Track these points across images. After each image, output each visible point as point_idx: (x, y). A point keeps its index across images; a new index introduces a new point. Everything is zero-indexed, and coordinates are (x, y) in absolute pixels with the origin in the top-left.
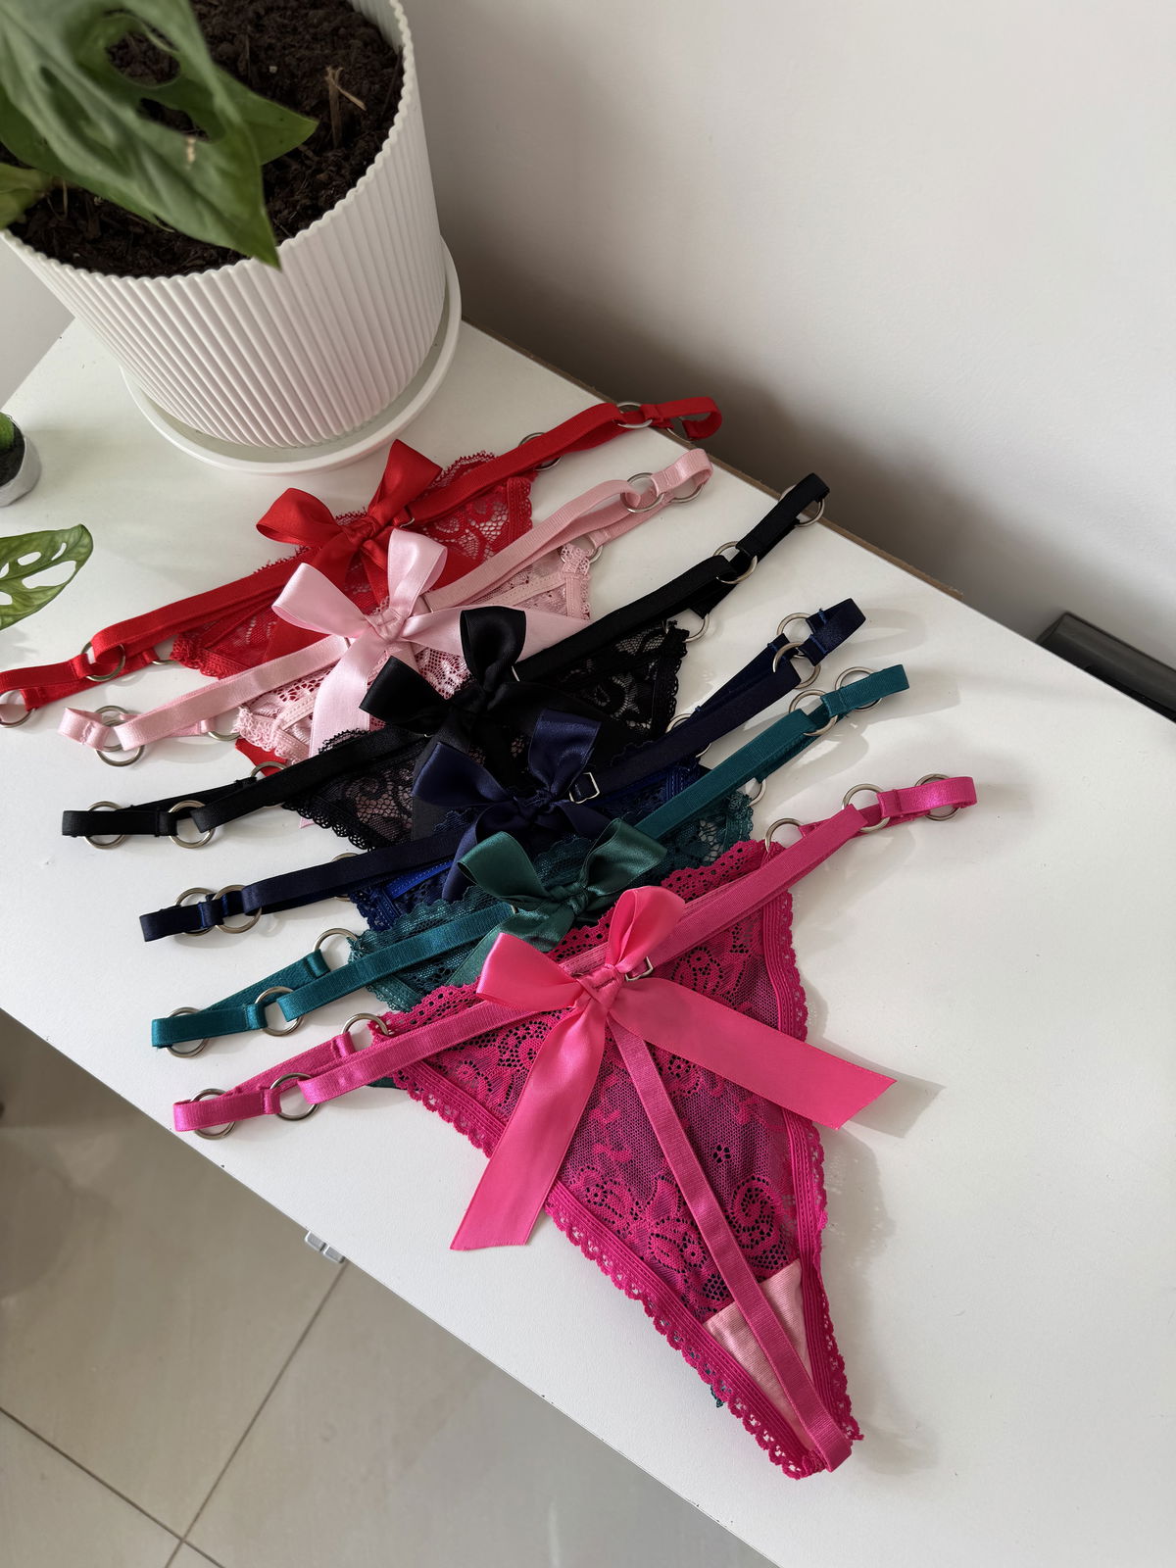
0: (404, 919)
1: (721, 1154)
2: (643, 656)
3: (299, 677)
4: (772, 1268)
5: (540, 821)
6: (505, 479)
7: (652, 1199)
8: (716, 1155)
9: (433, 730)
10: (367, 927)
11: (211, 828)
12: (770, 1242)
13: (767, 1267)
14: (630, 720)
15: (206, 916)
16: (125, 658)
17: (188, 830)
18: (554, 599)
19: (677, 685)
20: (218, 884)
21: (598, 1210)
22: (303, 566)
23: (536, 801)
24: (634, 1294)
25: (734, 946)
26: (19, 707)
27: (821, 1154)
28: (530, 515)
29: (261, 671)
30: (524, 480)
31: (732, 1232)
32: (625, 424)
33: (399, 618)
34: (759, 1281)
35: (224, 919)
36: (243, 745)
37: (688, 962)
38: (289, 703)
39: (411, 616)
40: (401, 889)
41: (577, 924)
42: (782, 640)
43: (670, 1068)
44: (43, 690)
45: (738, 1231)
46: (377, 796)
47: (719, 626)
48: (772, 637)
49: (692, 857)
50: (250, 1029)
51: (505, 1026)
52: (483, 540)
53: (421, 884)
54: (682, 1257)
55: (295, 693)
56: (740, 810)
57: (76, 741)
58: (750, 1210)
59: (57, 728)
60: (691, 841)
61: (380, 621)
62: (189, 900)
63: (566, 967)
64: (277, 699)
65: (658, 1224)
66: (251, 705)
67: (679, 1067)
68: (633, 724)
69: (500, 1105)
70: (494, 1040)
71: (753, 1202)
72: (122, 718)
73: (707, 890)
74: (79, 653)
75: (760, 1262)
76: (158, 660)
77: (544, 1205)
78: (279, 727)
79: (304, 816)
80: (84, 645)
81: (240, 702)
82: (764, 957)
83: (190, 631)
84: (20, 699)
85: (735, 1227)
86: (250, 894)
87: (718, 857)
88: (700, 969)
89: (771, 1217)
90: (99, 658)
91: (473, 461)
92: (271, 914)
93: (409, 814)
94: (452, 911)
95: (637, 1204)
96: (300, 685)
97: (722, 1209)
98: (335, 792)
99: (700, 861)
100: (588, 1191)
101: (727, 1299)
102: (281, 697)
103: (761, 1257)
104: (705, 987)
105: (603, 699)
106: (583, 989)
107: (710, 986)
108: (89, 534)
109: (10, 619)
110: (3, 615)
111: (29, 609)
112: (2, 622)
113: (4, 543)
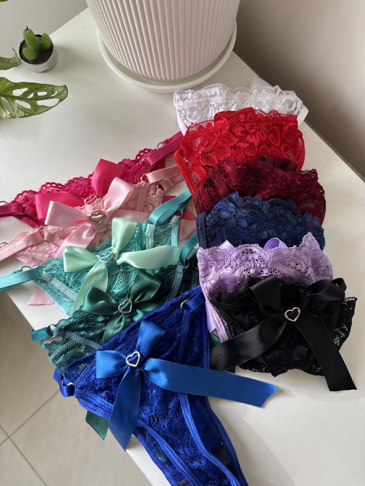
108: (67, 90)
109: (28, 115)
110: (25, 112)
111: (36, 113)
112: (24, 115)
113: (35, 85)
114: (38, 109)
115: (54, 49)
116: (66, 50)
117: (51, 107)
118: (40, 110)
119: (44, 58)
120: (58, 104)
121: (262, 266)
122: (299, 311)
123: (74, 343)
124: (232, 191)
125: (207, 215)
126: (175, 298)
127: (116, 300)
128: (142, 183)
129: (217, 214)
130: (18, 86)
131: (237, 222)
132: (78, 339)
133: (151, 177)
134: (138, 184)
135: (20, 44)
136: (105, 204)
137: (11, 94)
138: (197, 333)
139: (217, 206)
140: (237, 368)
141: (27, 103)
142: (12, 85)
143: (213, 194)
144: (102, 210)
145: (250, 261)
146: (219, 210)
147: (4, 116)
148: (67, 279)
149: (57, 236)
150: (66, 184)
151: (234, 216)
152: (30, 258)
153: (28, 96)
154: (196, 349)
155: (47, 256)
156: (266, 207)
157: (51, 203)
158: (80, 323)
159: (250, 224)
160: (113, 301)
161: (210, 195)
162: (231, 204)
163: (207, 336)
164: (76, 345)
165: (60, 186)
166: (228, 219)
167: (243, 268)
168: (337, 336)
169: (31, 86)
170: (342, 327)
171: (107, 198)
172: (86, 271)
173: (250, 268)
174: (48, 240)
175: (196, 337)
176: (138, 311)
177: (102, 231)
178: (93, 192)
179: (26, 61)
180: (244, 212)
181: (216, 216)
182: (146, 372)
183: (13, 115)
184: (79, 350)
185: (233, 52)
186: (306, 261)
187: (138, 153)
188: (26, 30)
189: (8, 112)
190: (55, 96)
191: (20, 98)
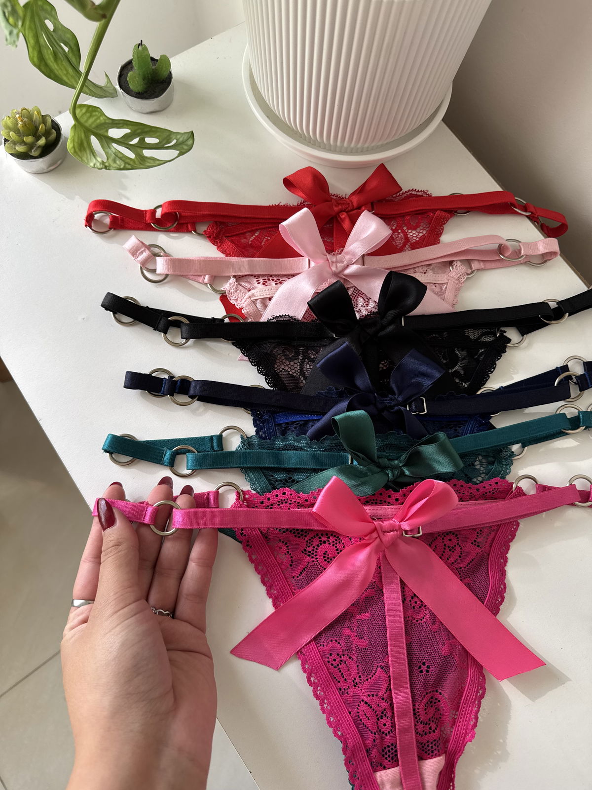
0: (278, 438)
1: (424, 668)
2: (477, 343)
3: (272, 273)
4: (429, 754)
5: (385, 414)
6: (436, 210)
7: (371, 678)
8: (420, 667)
9: (340, 334)
10: (254, 434)
11: (187, 339)
12: (434, 735)
13: (426, 752)
14: (457, 378)
15: (165, 387)
16: (176, 223)
17: (175, 335)
18: (437, 289)
19: (494, 368)
20: (179, 372)
21: (332, 669)
22: (305, 210)
23: (387, 401)
24: (338, 734)
25: (475, 541)
26: (105, 225)
27: (484, 693)
28: (440, 237)
29: (252, 261)
30: (447, 215)
31: (414, 720)
32: (516, 208)
33: (345, 263)
34: (419, 760)
35: (175, 394)
36: (224, 299)
37: (443, 539)
38: (261, 286)
39: (353, 264)
40: (283, 420)
41: (387, 487)
42: (565, 368)
43: (410, 601)
44: (122, 220)
45: (417, 721)
46: (291, 360)
47: (530, 345)
48: (560, 364)
49: (466, 475)
50: (162, 464)
51: (316, 530)
52: (407, 239)
53: (297, 421)
54: (377, 724)
55: (266, 282)
56: (506, 459)
57: (130, 256)
58: (428, 711)
59: (123, 245)
60: (469, 465)
61: (334, 260)
62: (159, 374)
63: (368, 509)
64: (255, 280)
65: (369, 695)
66: (238, 278)
67: (416, 602)
68: (457, 381)
69: (294, 577)
70: (306, 536)
71: (432, 706)
72: (162, 254)
73: (470, 499)
74: (152, 208)
75: (423, 747)
76: (195, 231)
77: (298, 652)
78: (250, 297)
79: (244, 354)
80: (158, 205)
81: (234, 274)
82: (489, 555)
83: (221, 223)
84: (107, 221)
85: (416, 718)
86: (196, 385)
87: (482, 482)
88: (449, 547)
89: (438, 719)
90: (163, 215)
91: (419, 194)
92: (202, 403)
93: (305, 378)
94: (310, 446)
95: (360, 677)
96: (271, 278)
97: (413, 703)
98: (267, 347)
99: (469, 480)
100: (331, 655)
101: (395, 763)
102: (257, 281)
103: (425, 745)
104: (448, 559)
105: (445, 359)
106: (375, 529)
107: (451, 560)
108: (194, 139)
109: (129, 167)
110: (126, 163)
111: (142, 166)
112: (124, 167)
113: (141, 127)
114: (145, 161)
115: (172, 80)
116: (188, 87)
117: (166, 162)
118: (148, 162)
119: (156, 92)
120: (176, 158)
130: (116, 124)
135: (122, 67)
137: (106, 134)
141: (130, 150)
142: (107, 121)
147: (92, 164)
153: (131, 141)
169: (136, 128)
179: (127, 91)
183: (107, 164)
185: (443, 123)
188: (139, 44)
189: (99, 160)
190: (172, 146)
191: (118, 141)
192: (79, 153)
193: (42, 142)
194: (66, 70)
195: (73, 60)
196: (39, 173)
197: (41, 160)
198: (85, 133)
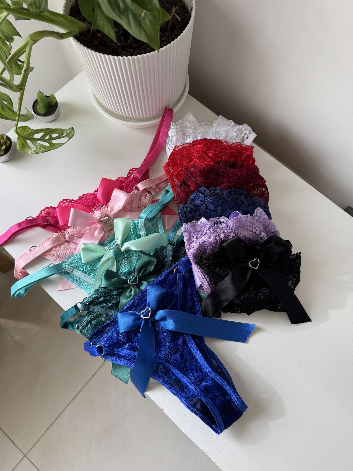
108: (74, 131)
109: (47, 150)
110: (45, 149)
111: (53, 148)
112: (45, 150)
113: (48, 130)
114: (54, 145)
115: (58, 104)
116: (66, 105)
117: (64, 144)
118: (56, 146)
119: (51, 112)
120: (68, 141)
121: (229, 231)
122: (259, 261)
123: (96, 314)
124: (199, 187)
125: (185, 205)
126: (170, 268)
127: (125, 277)
128: (135, 192)
129: (192, 203)
130: (37, 131)
131: (207, 207)
132: (100, 310)
133: (141, 186)
134: (131, 193)
135: (33, 104)
136: (109, 209)
137: (33, 137)
138: (189, 291)
139: (191, 198)
140: (223, 314)
141: (46, 142)
142: (32, 131)
143: (187, 190)
144: (108, 213)
145: (220, 229)
146: (193, 200)
147: (30, 153)
148: (85, 269)
149: (75, 236)
150: (78, 199)
151: (204, 202)
152: (55, 256)
153: (45, 138)
154: (190, 303)
155: (68, 252)
156: (225, 194)
157: (72, 210)
158: (100, 297)
159: (216, 207)
160: (124, 278)
161: (185, 191)
162: (201, 195)
163: (196, 293)
164: (99, 316)
165: (73, 201)
166: (200, 205)
167: (215, 234)
168: (290, 280)
169: (46, 131)
170: (293, 275)
171: (110, 205)
172: (99, 260)
173: (221, 234)
174: (69, 240)
175: (188, 294)
176: (143, 282)
177: (109, 229)
178: (99, 202)
179: (38, 114)
180: (211, 199)
181: (192, 204)
182: (157, 321)
183: (37, 151)
184: (101, 319)
185: (189, 95)
186: (259, 226)
187: (129, 172)
188: (39, 92)
189: (33, 150)
190: (65, 136)
191: (40, 139)
192: (23, 149)
193: (4, 147)
194: (9, 113)
195: (10, 107)
196: (6, 162)
197: (5, 156)
198: (24, 140)
